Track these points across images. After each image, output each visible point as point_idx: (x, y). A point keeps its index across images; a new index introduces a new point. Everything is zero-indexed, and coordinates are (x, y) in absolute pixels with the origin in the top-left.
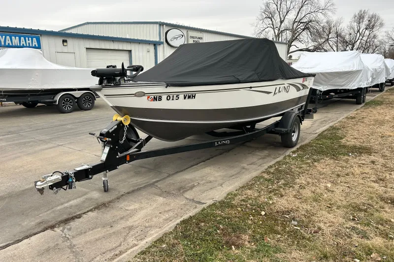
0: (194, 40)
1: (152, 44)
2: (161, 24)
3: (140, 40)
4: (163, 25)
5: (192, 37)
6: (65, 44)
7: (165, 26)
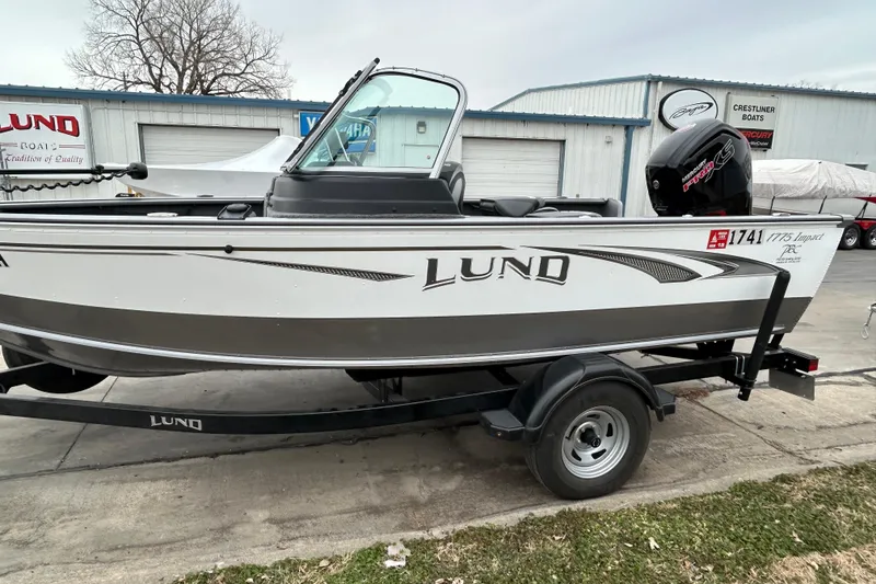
0: (747, 113)
1: (619, 125)
2: (652, 81)
3: (589, 118)
4: (657, 82)
5: (742, 108)
6: (422, 129)
7: (660, 83)
